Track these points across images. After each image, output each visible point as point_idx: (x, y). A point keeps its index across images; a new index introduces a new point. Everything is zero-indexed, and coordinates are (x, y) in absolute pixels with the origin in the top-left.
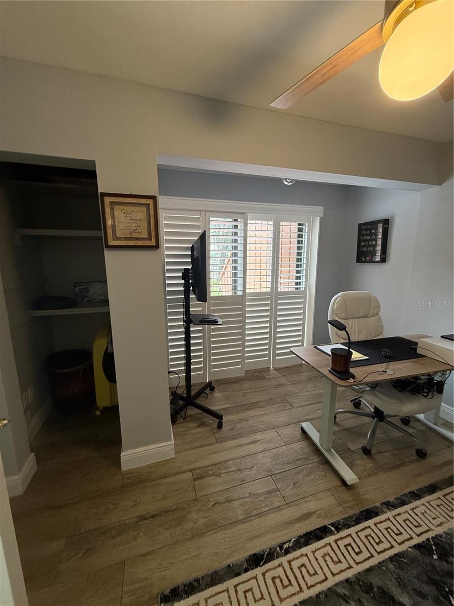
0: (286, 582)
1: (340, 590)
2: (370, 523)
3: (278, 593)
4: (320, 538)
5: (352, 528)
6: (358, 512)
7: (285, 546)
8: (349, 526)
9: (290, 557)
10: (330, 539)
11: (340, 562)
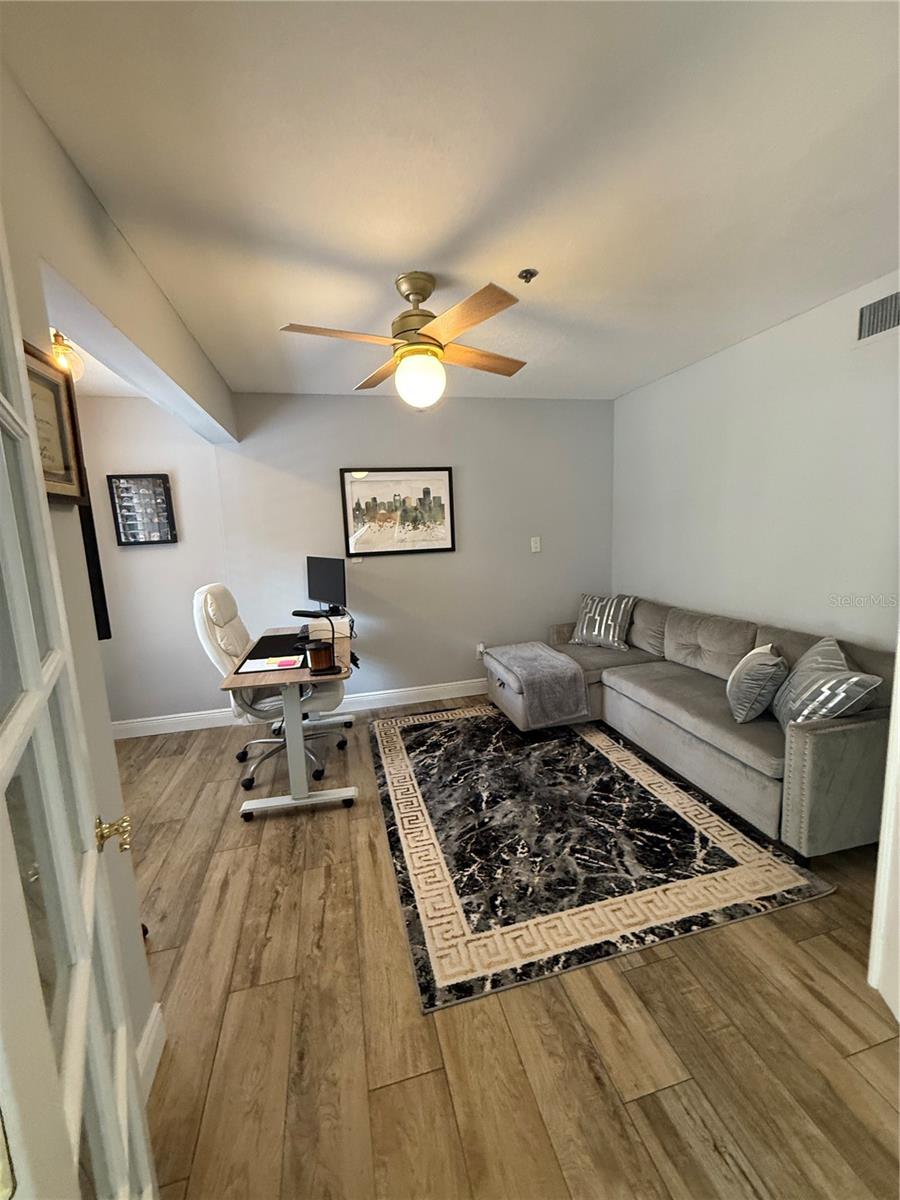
0: (431, 874)
1: (443, 837)
2: (394, 803)
3: (439, 882)
4: (398, 840)
5: (396, 815)
6: (381, 807)
7: (399, 868)
8: (393, 817)
9: (409, 867)
10: (401, 833)
11: (422, 831)
